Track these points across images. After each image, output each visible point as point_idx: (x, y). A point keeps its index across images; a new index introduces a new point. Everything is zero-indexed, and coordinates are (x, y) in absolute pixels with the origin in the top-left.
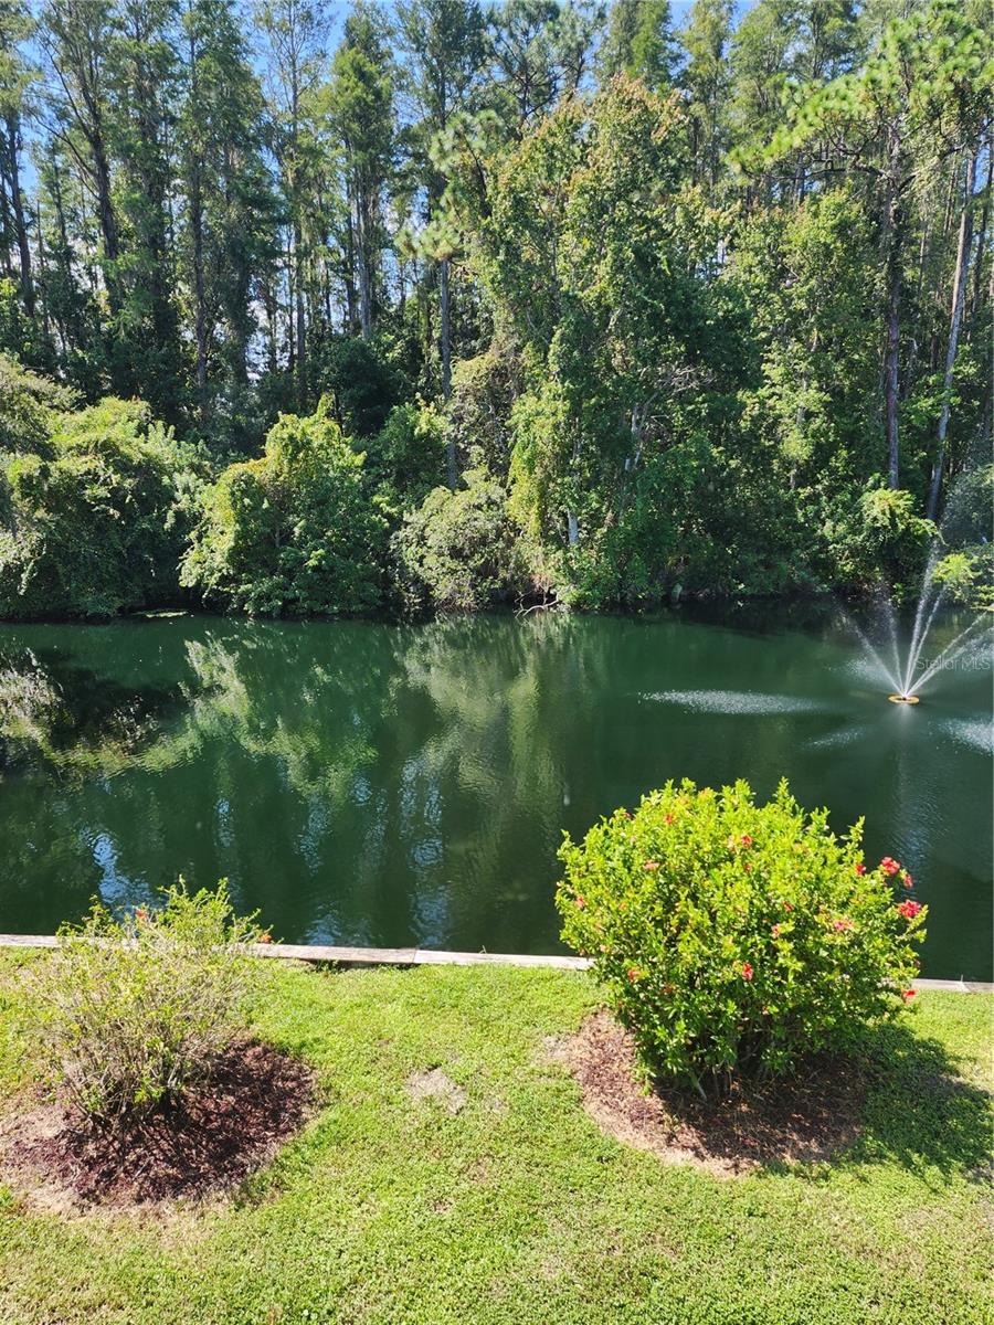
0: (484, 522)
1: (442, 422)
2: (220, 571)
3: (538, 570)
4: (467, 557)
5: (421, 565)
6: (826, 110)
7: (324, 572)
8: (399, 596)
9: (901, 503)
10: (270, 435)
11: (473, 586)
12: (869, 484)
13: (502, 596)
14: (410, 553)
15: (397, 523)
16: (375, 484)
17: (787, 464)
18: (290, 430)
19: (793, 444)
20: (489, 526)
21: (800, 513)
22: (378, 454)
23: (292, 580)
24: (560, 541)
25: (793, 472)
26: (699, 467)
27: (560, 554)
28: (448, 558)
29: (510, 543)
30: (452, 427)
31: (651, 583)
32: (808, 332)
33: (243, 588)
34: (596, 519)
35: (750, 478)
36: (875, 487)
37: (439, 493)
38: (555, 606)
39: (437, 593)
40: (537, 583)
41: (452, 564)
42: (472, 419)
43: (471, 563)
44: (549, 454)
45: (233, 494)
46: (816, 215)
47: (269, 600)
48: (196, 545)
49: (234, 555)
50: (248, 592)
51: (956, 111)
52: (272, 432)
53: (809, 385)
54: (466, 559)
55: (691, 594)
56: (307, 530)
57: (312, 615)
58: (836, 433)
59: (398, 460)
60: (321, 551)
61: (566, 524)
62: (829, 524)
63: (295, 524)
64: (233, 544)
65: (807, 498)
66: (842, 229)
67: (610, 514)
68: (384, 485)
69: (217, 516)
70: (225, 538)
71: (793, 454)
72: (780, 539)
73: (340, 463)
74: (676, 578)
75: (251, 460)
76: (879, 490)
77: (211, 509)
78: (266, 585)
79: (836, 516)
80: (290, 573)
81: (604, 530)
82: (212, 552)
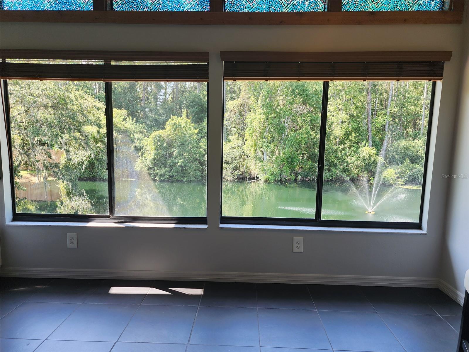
0: (236, 153)
2: (148, 166)
3: (253, 169)
7: (183, 167)
9: (372, 151)
10: (168, 123)
11: (232, 174)
12: (362, 145)
13: (241, 177)
16: (200, 139)
17: (336, 137)
18: (174, 121)
19: (337, 131)
20: (238, 154)
21: (340, 153)
22: (201, 130)
23: (172, 169)
24: (261, 160)
25: (338, 140)
26: (306, 138)
27: (261, 163)
29: (244, 159)
30: (226, 122)
31: (291, 174)
32: (342, 96)
33: (156, 172)
34: (273, 153)
36: (364, 146)
38: (259, 181)
40: (253, 173)
43: (231, 166)
44: (258, 131)
45: (154, 141)
47: (164, 176)
48: (141, 157)
49: (153, 160)
50: (157, 173)
52: (169, 121)
53: (343, 113)
55: (304, 179)
56: (178, 153)
57: (178, 181)
58: (352, 128)
60: (182, 160)
61: (263, 154)
62: (349, 157)
63: (174, 151)
64: (153, 157)
65: (342, 149)
67: (277, 151)
68: (203, 140)
69: (148, 148)
70: (151, 155)
71: (337, 134)
72: (333, 162)
73: (190, 132)
74: (299, 173)
75: (161, 130)
76: (365, 147)
77: (146, 146)
78: (163, 171)
79: (352, 155)
80: (171, 167)
81: (275, 157)
82: (146, 159)
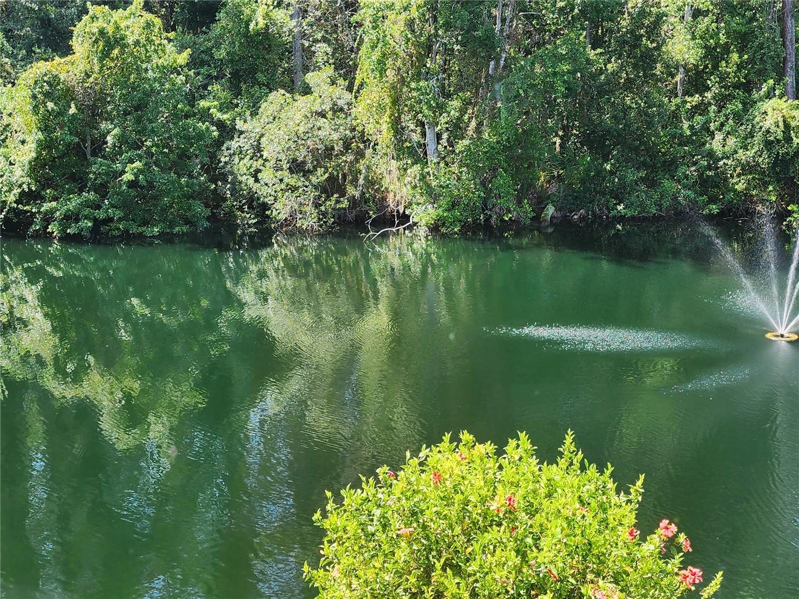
0: (329, 132)
2: (20, 186)
3: (391, 187)
4: (309, 171)
5: (257, 180)
7: (142, 187)
8: (230, 215)
10: (77, 29)
11: (317, 206)
12: (762, 93)
13: (351, 216)
14: (242, 166)
15: (228, 131)
16: (205, 87)
17: (671, 69)
18: (100, 23)
19: (679, 47)
20: (335, 136)
21: (686, 125)
22: (208, 51)
23: (104, 197)
24: (418, 155)
25: (678, 78)
26: (572, 73)
27: (417, 168)
28: (286, 173)
29: (360, 154)
30: (293, 23)
31: (519, 202)
33: (46, 206)
34: (457, 129)
35: (630, 84)
36: (769, 96)
37: (278, 96)
38: (410, 228)
39: (275, 213)
40: (391, 201)
41: (292, 180)
42: (319, 13)
43: (314, 180)
44: (402, 54)
45: (34, 97)
47: (77, 220)
49: (36, 167)
50: (52, 211)
52: (80, 25)
54: (306, 173)
55: (565, 217)
56: (122, 139)
57: (127, 238)
58: (727, 33)
59: (232, 59)
60: (137, 164)
61: (424, 134)
62: (719, 137)
63: (109, 132)
64: (34, 155)
65: (696, 107)
67: (473, 124)
68: (216, 87)
69: (17, 122)
70: (26, 147)
71: (679, 57)
72: (664, 154)
73: (160, 62)
74: (548, 198)
75: (57, 58)
76: (774, 100)
77: (10, 115)
78: (74, 203)
79: (727, 128)
80: (102, 190)
81: (466, 142)
82: (11, 164)
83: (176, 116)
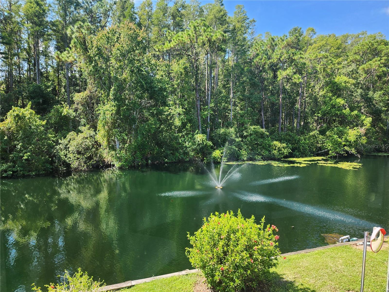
0: (89, 142)
1: (71, 111)
3: (106, 157)
5: (66, 157)
6: (179, 40)
7: (30, 161)
8: (57, 167)
10: (9, 114)
11: (86, 163)
12: (196, 133)
13: (96, 166)
14: (62, 153)
15: (56, 143)
17: (176, 127)
18: (17, 112)
19: (177, 122)
20: (90, 144)
21: (180, 140)
23: (16, 164)
24: (113, 148)
25: (177, 129)
27: (114, 152)
28: (77, 155)
29: (97, 149)
31: (142, 160)
32: (178, 93)
34: (124, 142)
35: (167, 131)
37: (72, 133)
39: (72, 166)
40: (106, 161)
41: (79, 156)
43: (85, 156)
44: (110, 122)
46: (179, 65)
51: (208, 44)
53: (179, 107)
54: (83, 154)
55: (153, 163)
56: (22, 146)
57: (24, 176)
58: (187, 120)
59: (55, 123)
60: (29, 154)
62: (187, 143)
65: (181, 136)
66: (185, 68)
67: (129, 140)
71: (177, 124)
72: (175, 147)
73: (36, 124)
76: (198, 134)
78: (5, 166)
79: (189, 141)
80: (14, 162)
81: (127, 145)
83: (40, 139)
